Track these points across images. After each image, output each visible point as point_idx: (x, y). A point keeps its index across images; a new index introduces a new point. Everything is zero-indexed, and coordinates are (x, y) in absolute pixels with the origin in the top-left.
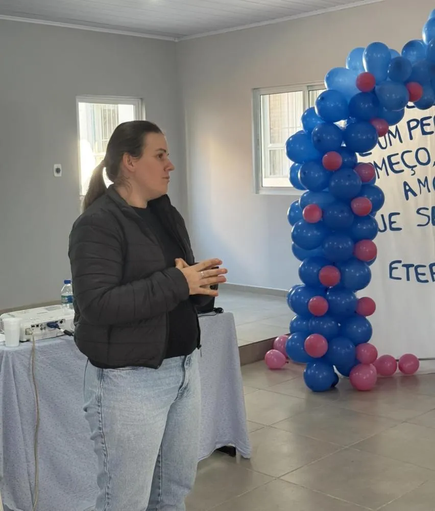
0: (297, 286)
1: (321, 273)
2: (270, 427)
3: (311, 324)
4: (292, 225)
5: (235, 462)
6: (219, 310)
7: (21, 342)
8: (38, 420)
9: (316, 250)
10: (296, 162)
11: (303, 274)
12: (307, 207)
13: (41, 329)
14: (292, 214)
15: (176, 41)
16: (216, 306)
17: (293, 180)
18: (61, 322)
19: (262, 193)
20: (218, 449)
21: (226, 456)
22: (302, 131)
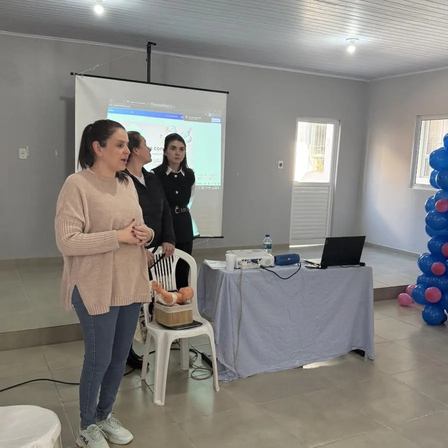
0: (426, 253)
1: (443, 247)
2: (392, 342)
3: (432, 279)
4: (427, 212)
5: (364, 360)
6: (363, 264)
7: (235, 268)
8: (241, 314)
9: (442, 231)
10: (435, 169)
11: (430, 246)
12: (439, 201)
13: (248, 263)
14: (428, 205)
15: (368, 81)
16: (361, 261)
17: (432, 181)
18: (260, 260)
19: (415, 188)
20: (353, 351)
21: (358, 356)
22: (443, 148)
